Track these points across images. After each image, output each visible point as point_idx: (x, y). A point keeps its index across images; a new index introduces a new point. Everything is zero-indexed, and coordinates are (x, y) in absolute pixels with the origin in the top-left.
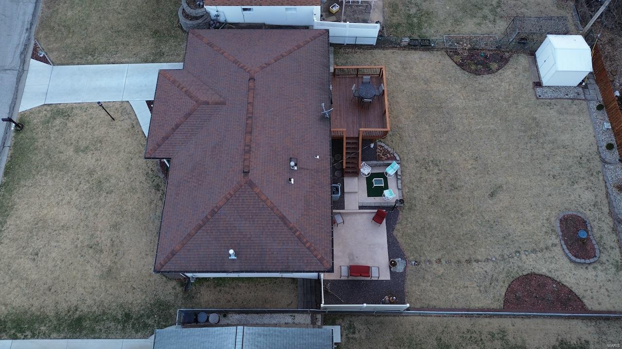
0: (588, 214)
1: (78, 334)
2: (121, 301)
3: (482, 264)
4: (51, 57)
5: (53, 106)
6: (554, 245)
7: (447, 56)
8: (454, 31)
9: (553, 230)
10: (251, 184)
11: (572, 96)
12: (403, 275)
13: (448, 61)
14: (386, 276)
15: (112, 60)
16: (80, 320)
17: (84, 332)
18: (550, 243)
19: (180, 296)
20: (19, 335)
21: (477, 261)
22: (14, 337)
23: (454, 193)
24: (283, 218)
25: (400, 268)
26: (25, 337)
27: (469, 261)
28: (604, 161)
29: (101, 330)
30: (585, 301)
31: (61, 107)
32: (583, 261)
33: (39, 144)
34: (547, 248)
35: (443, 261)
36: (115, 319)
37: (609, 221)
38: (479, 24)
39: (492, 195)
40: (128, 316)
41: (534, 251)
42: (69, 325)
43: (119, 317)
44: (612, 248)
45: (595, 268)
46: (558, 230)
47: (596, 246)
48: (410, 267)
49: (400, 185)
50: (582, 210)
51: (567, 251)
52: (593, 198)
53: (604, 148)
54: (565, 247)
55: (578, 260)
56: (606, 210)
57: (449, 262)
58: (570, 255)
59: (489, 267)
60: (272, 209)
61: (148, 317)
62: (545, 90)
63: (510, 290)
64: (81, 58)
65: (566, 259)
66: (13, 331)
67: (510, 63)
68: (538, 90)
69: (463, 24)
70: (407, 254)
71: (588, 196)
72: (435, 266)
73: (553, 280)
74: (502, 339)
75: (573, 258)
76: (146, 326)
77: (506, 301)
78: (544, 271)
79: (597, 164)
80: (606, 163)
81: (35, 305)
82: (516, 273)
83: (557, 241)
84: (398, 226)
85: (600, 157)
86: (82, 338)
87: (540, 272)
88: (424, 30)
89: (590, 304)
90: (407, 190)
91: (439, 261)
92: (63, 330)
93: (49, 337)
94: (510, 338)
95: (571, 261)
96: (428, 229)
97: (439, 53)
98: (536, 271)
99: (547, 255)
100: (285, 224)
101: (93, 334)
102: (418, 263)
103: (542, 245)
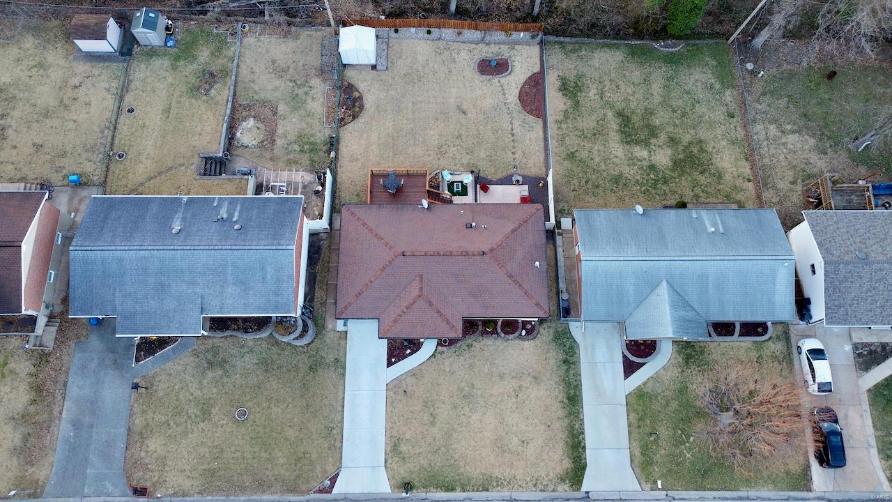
0: (478, 57)
1: (579, 398)
2: (555, 368)
3: (514, 127)
4: (331, 471)
5: (387, 457)
6: (499, 82)
7: (345, 127)
8: (320, 119)
9: (489, 80)
10: (492, 250)
11: (385, 47)
12: (524, 177)
13: (350, 127)
14: (526, 187)
15: (340, 409)
16: (569, 398)
17: (578, 393)
18: (498, 84)
19: (549, 324)
20: (582, 444)
21: (512, 130)
22: (584, 447)
23: (463, 137)
24: (513, 231)
25: (520, 178)
26: (584, 439)
27: (513, 135)
28: (439, 39)
29: (576, 380)
30: (535, 72)
31: (388, 449)
32: (510, 67)
33: (425, 463)
34: (502, 86)
35: (514, 151)
36: (567, 371)
37: (481, 46)
38: (313, 99)
39: (465, 113)
40: (565, 362)
41: (504, 94)
42: (574, 406)
43: (566, 368)
44: (500, 48)
45: (514, 62)
46: (489, 77)
47: (500, 57)
48: (519, 172)
49: (458, 173)
50: (474, 60)
51: (503, 75)
52: (465, 51)
53: (429, 36)
54: (500, 76)
55: (510, 69)
56: (474, 46)
57: (514, 147)
58: (506, 74)
59: (516, 123)
60: (507, 237)
61: (565, 346)
62: (379, 63)
63: (530, 112)
64: (335, 440)
65: (509, 77)
66: (580, 450)
67: (352, 83)
68: (378, 67)
69: (313, 111)
70: (509, 172)
71: (464, 54)
72: (516, 156)
73: (522, 87)
74: (561, 123)
75: (508, 72)
76: (571, 347)
77: (538, 116)
78: (517, 91)
79: (440, 43)
80: (440, 37)
81: (562, 436)
82: (519, 106)
83: (497, 80)
84: (490, 177)
85: (436, 40)
86: (581, 393)
87: (518, 93)
88: (318, 141)
89: (537, 69)
90: (462, 168)
91: (513, 153)
92: (577, 409)
93: (582, 420)
94: (560, 118)
95: (510, 74)
96: (491, 157)
97: (341, 132)
98: (517, 96)
99: (506, 87)
100: (516, 230)
101: (578, 387)
102: (515, 167)
103: (500, 89)
